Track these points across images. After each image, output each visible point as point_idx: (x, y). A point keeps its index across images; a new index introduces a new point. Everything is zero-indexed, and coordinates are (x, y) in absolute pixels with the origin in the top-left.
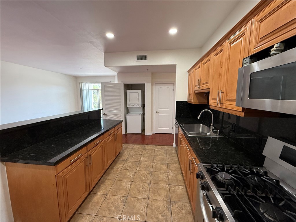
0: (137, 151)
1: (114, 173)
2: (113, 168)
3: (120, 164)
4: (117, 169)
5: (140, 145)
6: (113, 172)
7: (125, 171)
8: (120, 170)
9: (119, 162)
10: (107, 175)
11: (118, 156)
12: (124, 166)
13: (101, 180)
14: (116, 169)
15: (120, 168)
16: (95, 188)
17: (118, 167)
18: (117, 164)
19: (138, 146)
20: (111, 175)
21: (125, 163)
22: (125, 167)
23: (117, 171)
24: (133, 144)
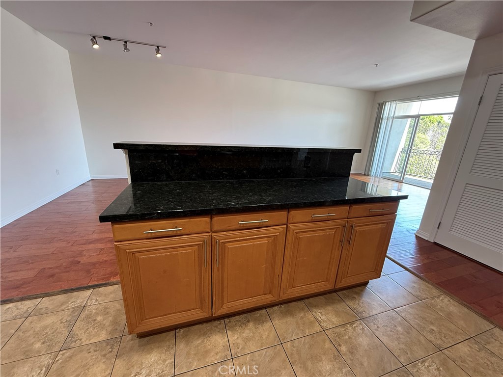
0: (432, 323)
1: (297, 323)
2: (310, 307)
3: (337, 314)
4: (317, 319)
5: (466, 310)
6: (302, 318)
7: (328, 345)
8: (318, 329)
9: (341, 307)
10: (281, 313)
11: (354, 289)
12: (337, 330)
13: (263, 311)
14: (313, 319)
15: (325, 324)
16: (237, 317)
17: (324, 317)
18: (330, 308)
19: (451, 308)
20: (289, 319)
21: (352, 323)
22: (339, 335)
23: (311, 324)
24: (437, 288)
